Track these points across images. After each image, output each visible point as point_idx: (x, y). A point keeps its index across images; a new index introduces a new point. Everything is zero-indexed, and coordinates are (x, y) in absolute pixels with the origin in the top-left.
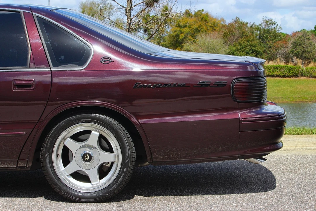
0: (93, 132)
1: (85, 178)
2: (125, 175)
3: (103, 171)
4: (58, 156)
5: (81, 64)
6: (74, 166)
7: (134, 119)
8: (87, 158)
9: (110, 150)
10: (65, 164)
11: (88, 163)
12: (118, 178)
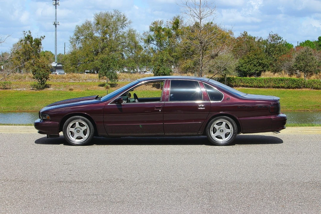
0: (224, 122)
2: (234, 137)
3: (226, 136)
4: (212, 130)
6: (217, 134)
7: (237, 118)
8: (222, 131)
9: (229, 128)
10: (214, 133)
11: (222, 133)
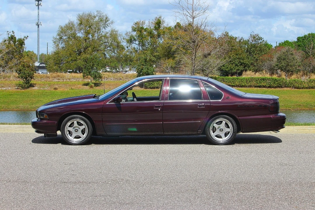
0: (223, 121)
1: (220, 137)
4: (211, 130)
5: (220, 99)
6: (217, 133)
7: (237, 117)
8: (221, 130)
10: (213, 132)
11: (221, 132)
12: (231, 136)
